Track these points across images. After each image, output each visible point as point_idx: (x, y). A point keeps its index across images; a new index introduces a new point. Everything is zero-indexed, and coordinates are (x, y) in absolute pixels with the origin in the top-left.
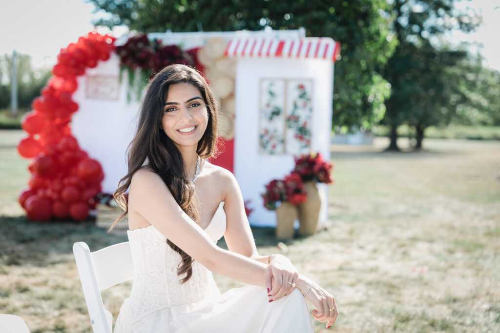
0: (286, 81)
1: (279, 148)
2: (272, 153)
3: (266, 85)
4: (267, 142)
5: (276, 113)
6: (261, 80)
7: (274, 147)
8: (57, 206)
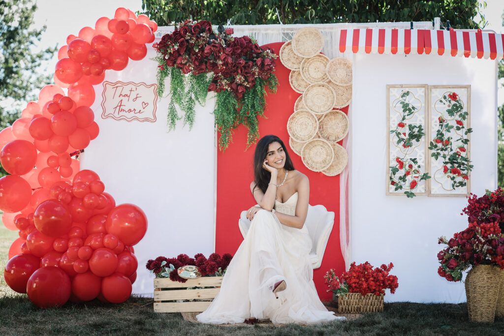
0: (427, 88)
1: (420, 188)
2: (410, 195)
3: (396, 94)
4: (403, 179)
5: (416, 135)
6: (389, 87)
7: (414, 185)
8: (82, 282)
